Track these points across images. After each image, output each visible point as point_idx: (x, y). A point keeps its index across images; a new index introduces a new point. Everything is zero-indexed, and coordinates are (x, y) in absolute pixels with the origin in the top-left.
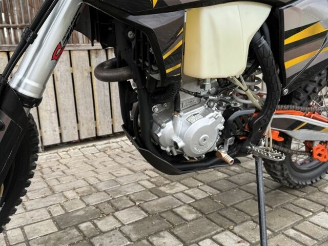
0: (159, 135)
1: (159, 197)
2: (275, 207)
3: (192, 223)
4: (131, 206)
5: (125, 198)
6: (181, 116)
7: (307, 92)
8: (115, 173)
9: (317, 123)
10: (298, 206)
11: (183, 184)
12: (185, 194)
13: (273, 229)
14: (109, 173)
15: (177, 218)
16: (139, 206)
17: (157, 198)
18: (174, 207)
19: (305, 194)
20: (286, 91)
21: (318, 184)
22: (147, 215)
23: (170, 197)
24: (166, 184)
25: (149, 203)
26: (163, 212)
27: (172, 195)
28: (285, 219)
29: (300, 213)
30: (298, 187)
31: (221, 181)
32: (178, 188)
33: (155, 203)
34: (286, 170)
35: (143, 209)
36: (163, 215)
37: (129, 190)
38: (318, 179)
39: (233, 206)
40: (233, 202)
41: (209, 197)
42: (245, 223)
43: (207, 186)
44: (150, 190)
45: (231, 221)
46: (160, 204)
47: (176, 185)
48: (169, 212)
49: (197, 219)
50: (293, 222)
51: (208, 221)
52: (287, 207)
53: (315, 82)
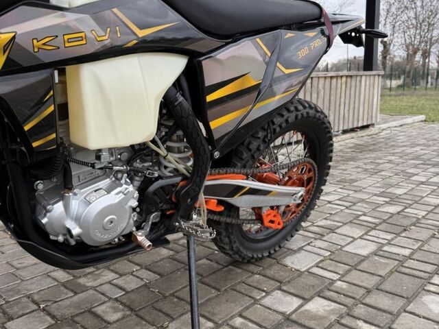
0: (44, 221)
1: (76, 293)
2: (223, 289)
3: (115, 325)
4: (33, 311)
5: (26, 299)
6: (75, 194)
7: (250, 150)
8: (15, 263)
9: (263, 186)
10: (250, 285)
11: (113, 271)
12: (114, 285)
13: (216, 320)
14: (7, 263)
15: (96, 321)
16: (44, 310)
17: (73, 295)
18: (93, 306)
19: (261, 268)
20: (217, 154)
21: (277, 254)
22: (53, 322)
23: (91, 292)
24: (89, 273)
25: (60, 303)
26: (77, 315)
27: (94, 288)
28: (233, 305)
29: (251, 295)
30: (253, 260)
31: (165, 261)
32: (104, 278)
33: (68, 303)
34: (235, 242)
35: (49, 314)
36: (77, 319)
37: (33, 287)
38: (277, 249)
39: (172, 295)
40: (174, 288)
41: (145, 285)
42: (184, 316)
43: (144, 270)
44: (64, 285)
45: (167, 315)
46: (75, 303)
47: (103, 274)
48: (87, 313)
49: (123, 318)
50: (242, 308)
51: (137, 319)
52: (238, 288)
53: (259, 138)
